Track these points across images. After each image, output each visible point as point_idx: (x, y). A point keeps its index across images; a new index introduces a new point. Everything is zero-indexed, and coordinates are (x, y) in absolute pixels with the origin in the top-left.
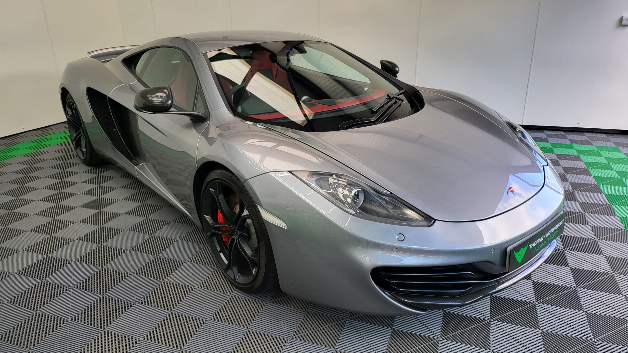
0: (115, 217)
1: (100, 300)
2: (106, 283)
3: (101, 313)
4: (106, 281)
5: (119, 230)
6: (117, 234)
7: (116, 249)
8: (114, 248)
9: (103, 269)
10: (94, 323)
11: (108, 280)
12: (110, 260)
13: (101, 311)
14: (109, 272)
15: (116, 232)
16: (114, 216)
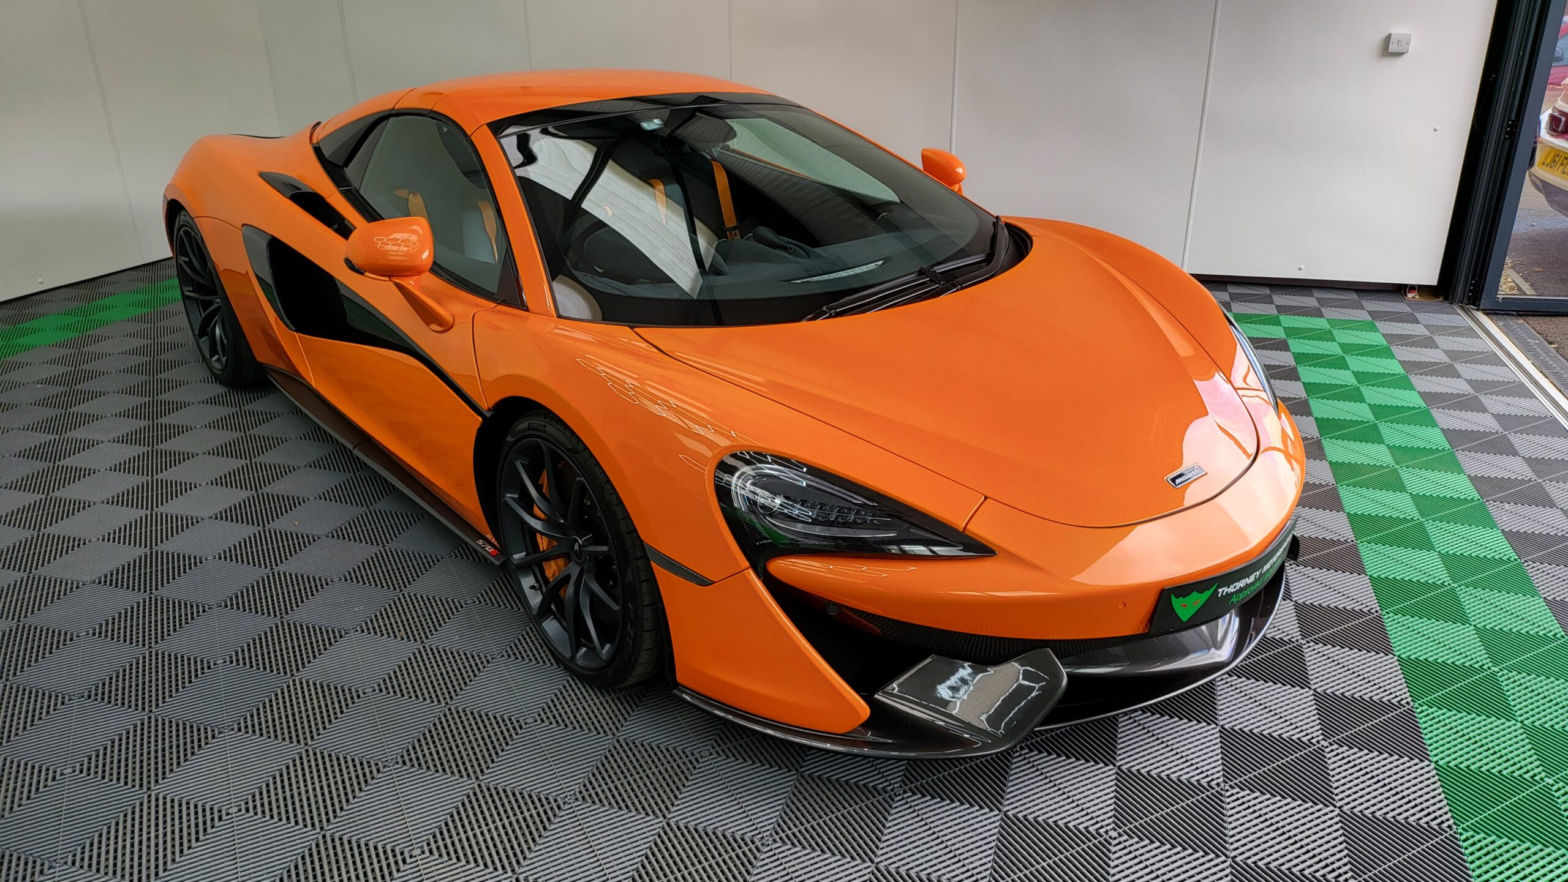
0: (187, 527)
1: (143, 724)
2: (157, 685)
3: (142, 755)
4: (157, 680)
5: (195, 558)
6: (190, 568)
7: (186, 604)
8: (179, 602)
9: (151, 652)
10: (126, 777)
11: (164, 678)
12: (169, 631)
13: (142, 749)
14: (166, 659)
15: (186, 563)
16: (186, 523)
